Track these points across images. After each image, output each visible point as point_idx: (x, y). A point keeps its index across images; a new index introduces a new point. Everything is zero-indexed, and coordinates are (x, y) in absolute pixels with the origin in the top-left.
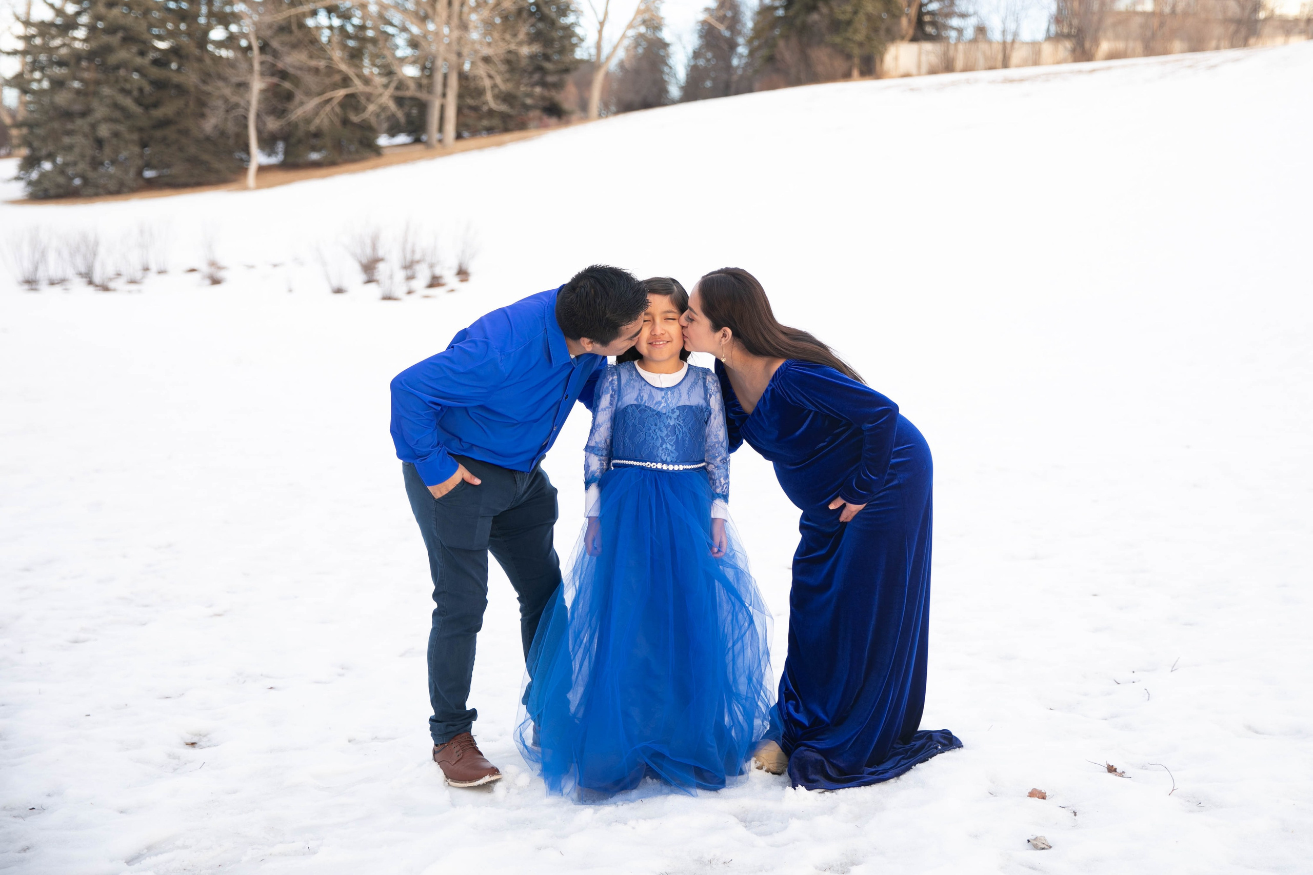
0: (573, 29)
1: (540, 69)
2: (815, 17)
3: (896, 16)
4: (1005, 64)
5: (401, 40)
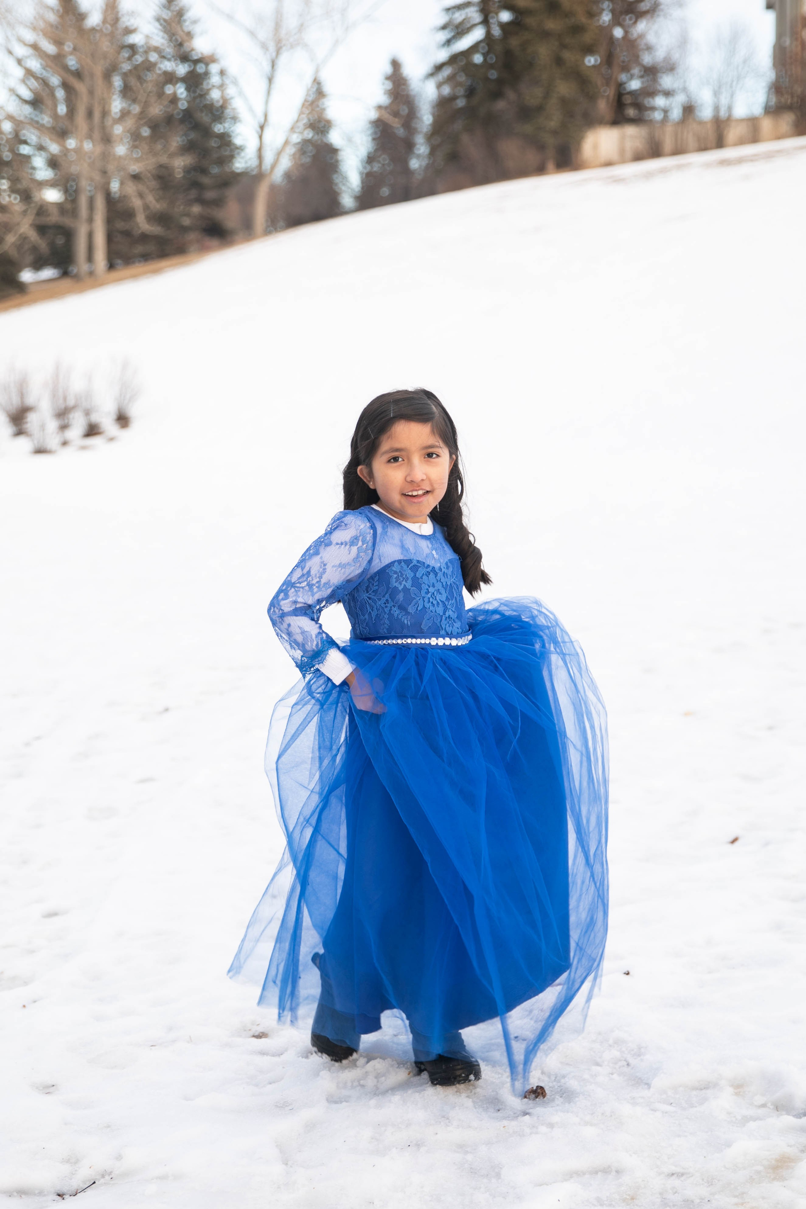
0: (229, 139)
1: (196, 185)
2: (501, 105)
3: (592, 97)
4: (720, 143)
5: (39, 162)
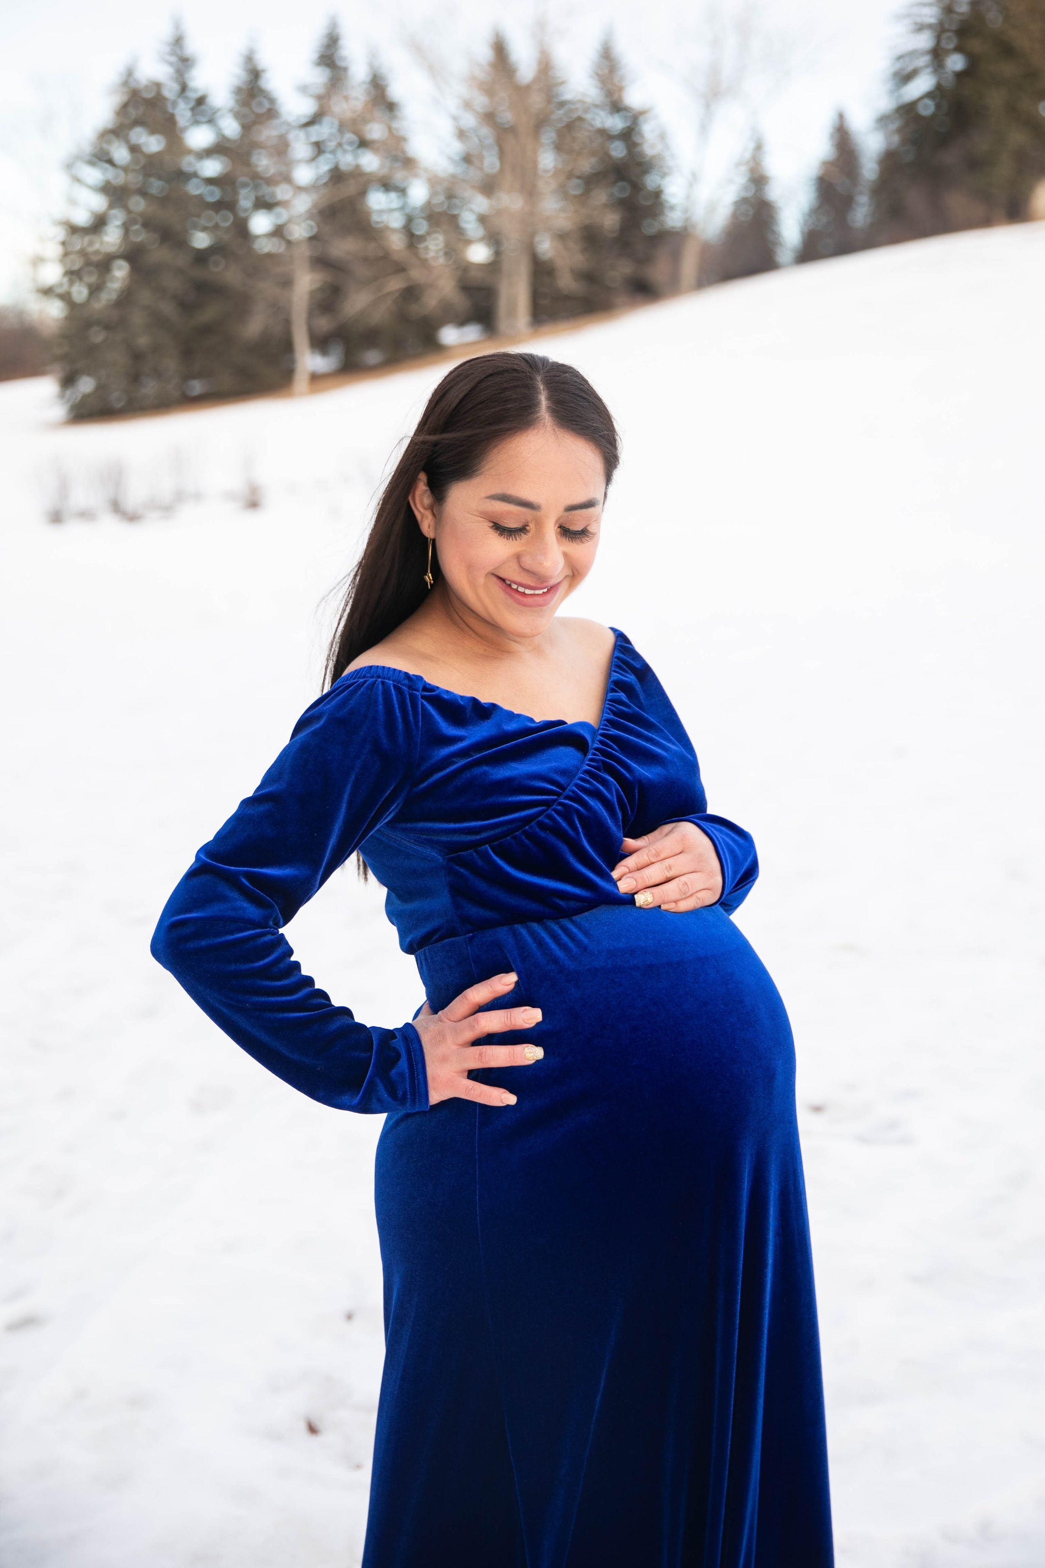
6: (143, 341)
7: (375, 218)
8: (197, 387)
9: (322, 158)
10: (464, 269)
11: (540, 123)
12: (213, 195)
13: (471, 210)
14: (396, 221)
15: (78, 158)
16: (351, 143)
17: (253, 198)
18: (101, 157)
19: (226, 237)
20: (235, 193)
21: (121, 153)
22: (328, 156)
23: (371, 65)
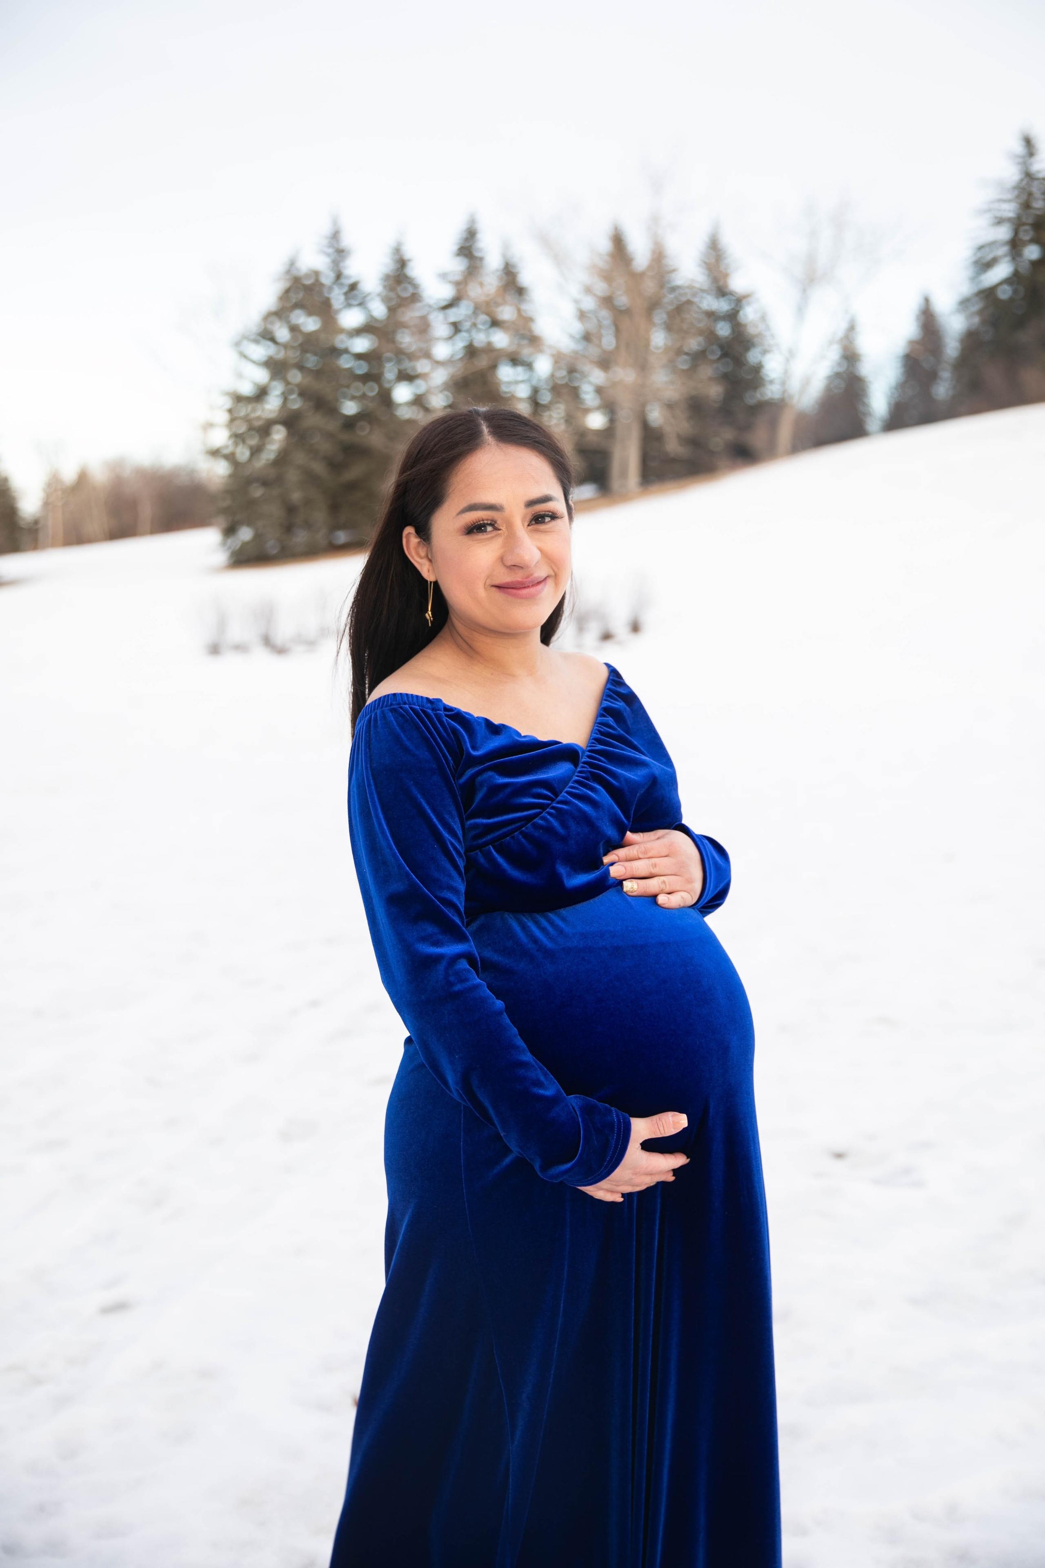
5: (588, 391)
6: (296, 496)
7: (504, 388)
8: (342, 537)
9: (458, 337)
10: (582, 433)
11: (653, 305)
12: (362, 368)
13: (590, 383)
14: (523, 392)
15: (245, 337)
16: (484, 323)
17: (396, 371)
18: (267, 336)
19: (371, 405)
20: (381, 366)
21: (283, 334)
22: (464, 334)
23: (504, 256)
